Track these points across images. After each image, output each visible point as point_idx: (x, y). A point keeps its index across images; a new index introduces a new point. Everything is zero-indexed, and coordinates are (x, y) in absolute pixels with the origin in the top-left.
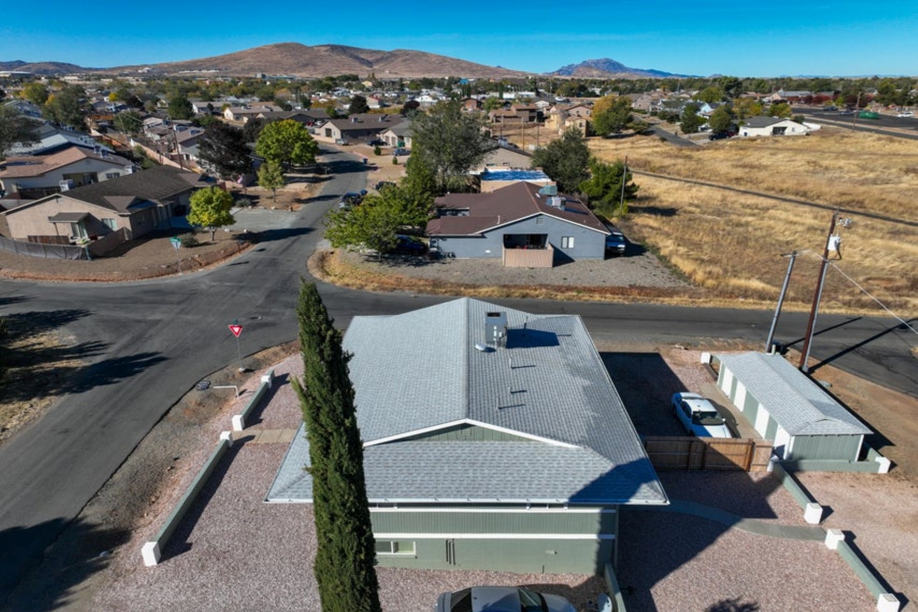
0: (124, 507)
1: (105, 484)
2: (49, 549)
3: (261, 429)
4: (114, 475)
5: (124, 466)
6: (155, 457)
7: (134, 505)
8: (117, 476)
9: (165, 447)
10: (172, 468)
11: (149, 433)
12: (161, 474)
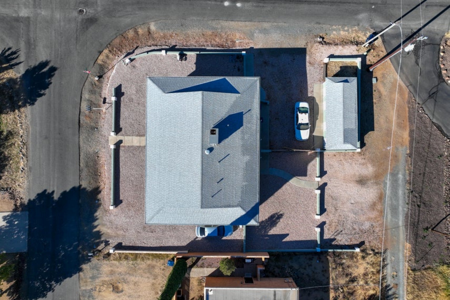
0: (92, 180)
1: (80, 170)
2: (80, 201)
3: (123, 135)
4: (80, 164)
5: (81, 159)
6: (89, 152)
7: (95, 178)
8: (81, 165)
9: (90, 146)
10: (98, 157)
11: (79, 137)
12: (95, 161)
